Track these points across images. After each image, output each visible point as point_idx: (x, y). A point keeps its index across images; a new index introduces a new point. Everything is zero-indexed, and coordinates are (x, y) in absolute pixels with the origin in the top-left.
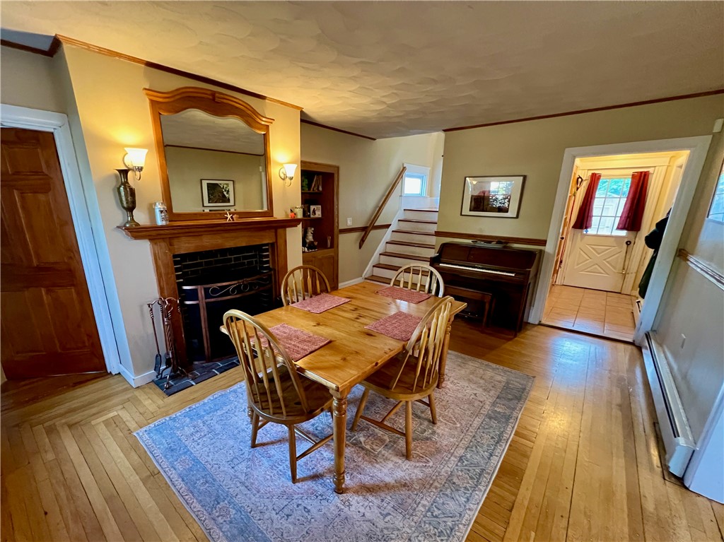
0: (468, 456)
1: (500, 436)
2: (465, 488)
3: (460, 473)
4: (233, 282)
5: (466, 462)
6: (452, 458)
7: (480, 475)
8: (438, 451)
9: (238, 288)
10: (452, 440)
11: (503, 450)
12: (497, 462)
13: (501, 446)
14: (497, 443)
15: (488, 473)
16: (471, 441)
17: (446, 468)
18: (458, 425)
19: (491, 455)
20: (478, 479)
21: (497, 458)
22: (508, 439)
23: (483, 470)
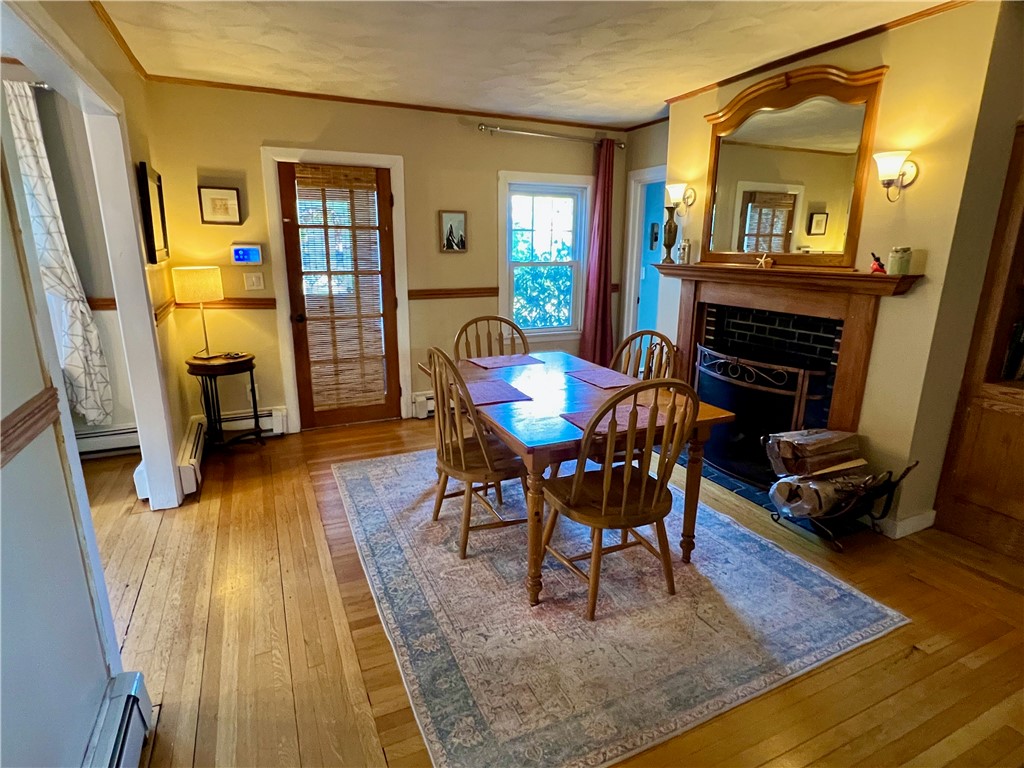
0: (398, 556)
1: (391, 600)
2: (374, 535)
3: (389, 540)
4: (721, 355)
5: (393, 549)
6: (407, 544)
7: (372, 550)
8: (425, 541)
9: (725, 365)
10: (428, 557)
11: (373, 586)
12: (369, 572)
13: (380, 589)
14: (386, 588)
15: (367, 556)
16: (410, 570)
17: (402, 535)
18: (442, 575)
19: (379, 572)
20: (371, 547)
21: (371, 574)
22: (379, 602)
23: (374, 555)
